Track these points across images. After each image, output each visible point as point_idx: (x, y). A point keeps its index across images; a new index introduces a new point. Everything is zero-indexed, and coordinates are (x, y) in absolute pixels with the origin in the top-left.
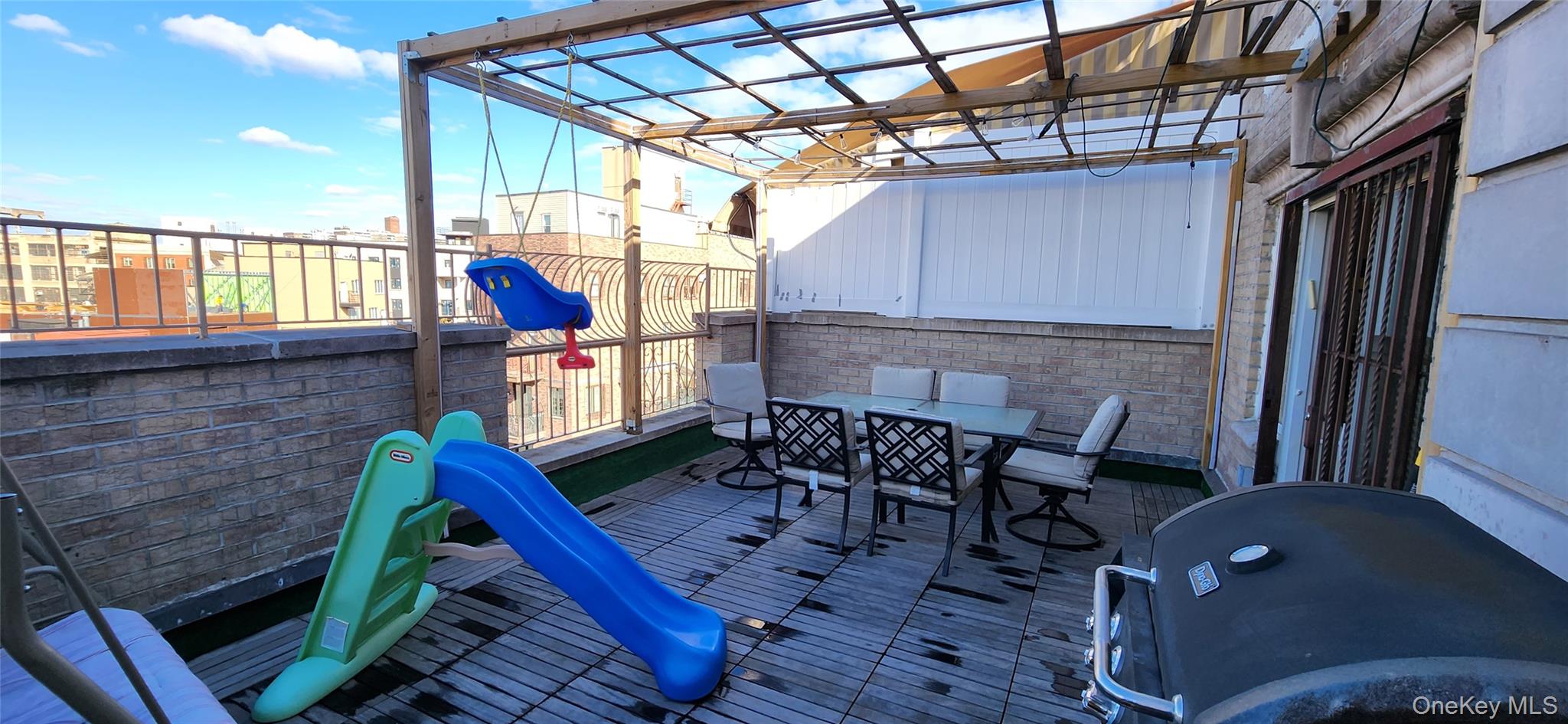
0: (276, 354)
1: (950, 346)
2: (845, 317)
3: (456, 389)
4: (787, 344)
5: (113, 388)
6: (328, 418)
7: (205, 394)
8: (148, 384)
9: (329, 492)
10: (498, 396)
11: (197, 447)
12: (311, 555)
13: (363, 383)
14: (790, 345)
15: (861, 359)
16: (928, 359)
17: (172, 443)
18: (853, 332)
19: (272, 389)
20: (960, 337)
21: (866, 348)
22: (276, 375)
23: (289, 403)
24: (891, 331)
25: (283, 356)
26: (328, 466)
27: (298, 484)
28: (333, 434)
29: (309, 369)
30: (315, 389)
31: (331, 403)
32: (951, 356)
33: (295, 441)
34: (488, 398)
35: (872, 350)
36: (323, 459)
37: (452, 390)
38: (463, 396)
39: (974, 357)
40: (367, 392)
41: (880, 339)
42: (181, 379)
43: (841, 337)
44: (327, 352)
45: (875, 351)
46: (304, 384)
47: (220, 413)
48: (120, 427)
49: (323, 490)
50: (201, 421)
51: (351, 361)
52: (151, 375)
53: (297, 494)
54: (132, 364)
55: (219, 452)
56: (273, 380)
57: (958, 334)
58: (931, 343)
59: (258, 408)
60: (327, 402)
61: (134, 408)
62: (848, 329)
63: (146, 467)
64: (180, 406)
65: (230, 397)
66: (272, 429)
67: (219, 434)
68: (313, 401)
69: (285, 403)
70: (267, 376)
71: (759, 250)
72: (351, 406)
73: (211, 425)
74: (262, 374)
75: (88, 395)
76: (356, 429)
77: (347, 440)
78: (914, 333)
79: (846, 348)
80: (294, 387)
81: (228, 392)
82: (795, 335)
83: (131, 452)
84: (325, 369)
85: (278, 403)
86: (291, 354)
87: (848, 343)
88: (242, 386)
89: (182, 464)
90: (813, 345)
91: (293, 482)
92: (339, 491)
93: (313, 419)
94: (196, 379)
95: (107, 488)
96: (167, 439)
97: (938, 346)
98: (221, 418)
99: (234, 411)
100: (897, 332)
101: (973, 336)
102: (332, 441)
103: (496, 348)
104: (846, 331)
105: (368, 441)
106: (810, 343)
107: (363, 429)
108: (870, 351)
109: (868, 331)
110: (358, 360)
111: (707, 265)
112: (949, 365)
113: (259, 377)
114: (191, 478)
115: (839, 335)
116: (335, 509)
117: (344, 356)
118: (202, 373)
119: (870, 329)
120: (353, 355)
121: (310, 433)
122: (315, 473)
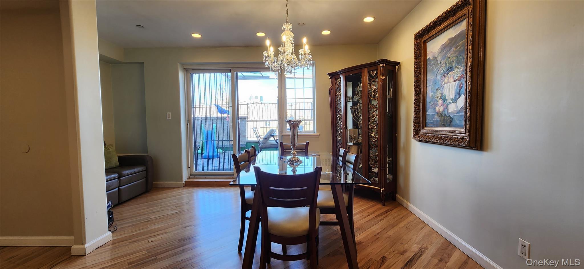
10: (245, 128)
103: (244, 120)
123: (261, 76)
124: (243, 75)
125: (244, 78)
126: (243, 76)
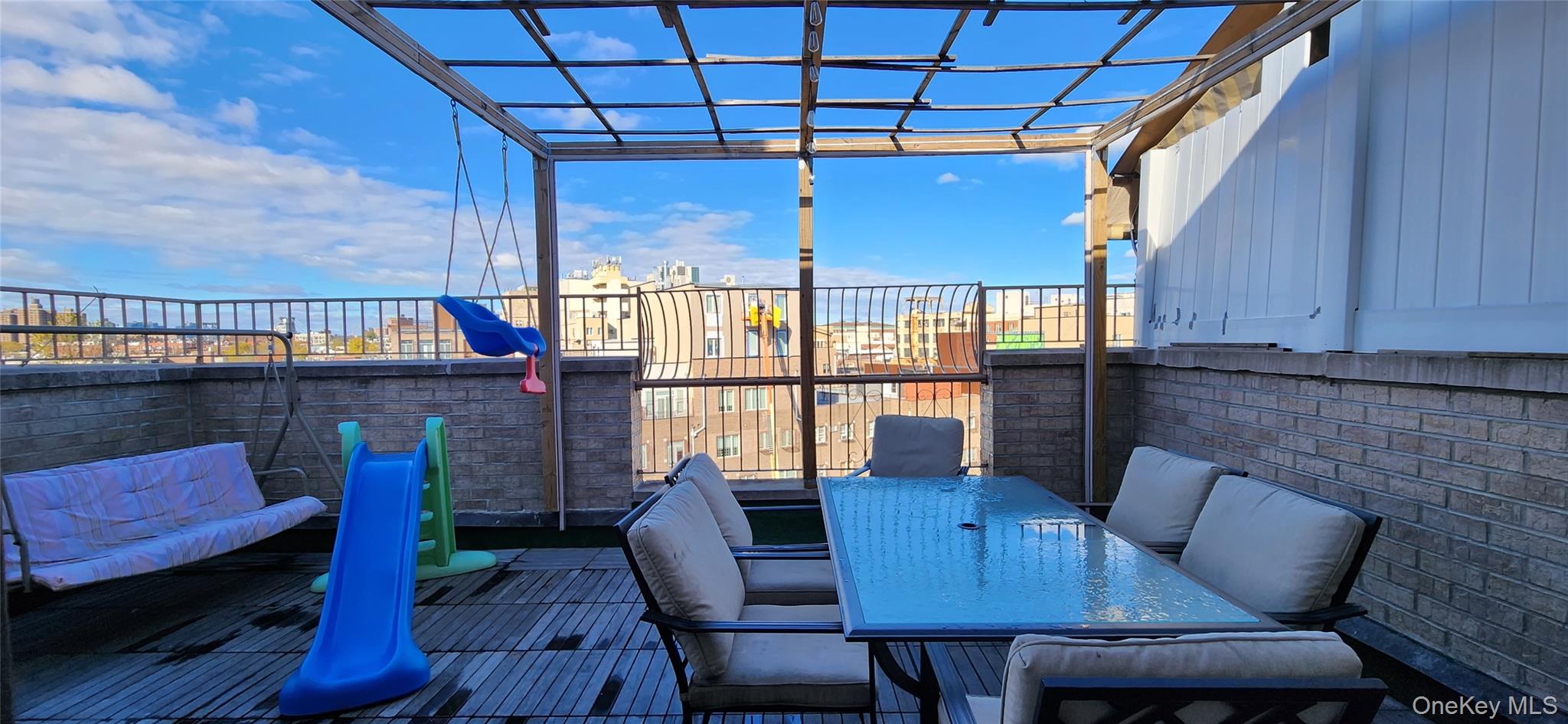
0: (449, 371)
1: (1413, 424)
2: (1217, 354)
3: (580, 409)
4: (1153, 401)
5: (376, 385)
6: (483, 418)
7: (415, 393)
8: (390, 384)
9: (482, 470)
10: (621, 420)
11: (410, 424)
12: (469, 511)
13: (506, 396)
14: (1155, 403)
15: (1247, 436)
16: (1365, 452)
17: (399, 419)
18: (1233, 383)
19: (449, 394)
20: (1438, 401)
21: (1252, 416)
22: (452, 385)
23: (459, 404)
24: (1293, 382)
25: (453, 373)
26: (482, 451)
27: (463, 460)
28: (485, 430)
29: (471, 383)
30: (474, 397)
31: (485, 407)
32: (1419, 449)
33: (461, 430)
34: (610, 420)
35: (1263, 421)
36: (479, 446)
37: (577, 410)
38: (587, 416)
39: (1481, 460)
40: (509, 403)
41: (1273, 398)
42: (403, 382)
43: (1218, 392)
44: (479, 372)
45: (1268, 420)
46: (468, 392)
47: (422, 405)
48: (378, 407)
49: (478, 468)
50: (412, 409)
51: (498, 379)
52: (391, 380)
53: (461, 466)
54: (380, 372)
55: (420, 429)
56: (450, 389)
57: (1436, 394)
58: (1373, 411)
59: (442, 405)
60: (482, 406)
61: (384, 397)
62: (1226, 376)
63: (387, 431)
64: (403, 399)
65: (427, 396)
66: (449, 420)
67: (421, 419)
68: (473, 405)
69: (457, 404)
70: (446, 385)
71: (1090, 252)
72: (498, 411)
73: (417, 412)
74: (444, 384)
75: (366, 388)
76: (501, 428)
77: (494, 435)
78: (1336, 387)
79: (1223, 413)
80: (462, 394)
81: (426, 393)
82: (1160, 387)
83: (382, 421)
84: (481, 384)
85: (453, 404)
86: (457, 372)
87: (1227, 404)
88: (434, 390)
89: (403, 432)
90: (1183, 404)
91: (459, 458)
92: (489, 472)
93: (472, 417)
94: (411, 384)
95: (372, 439)
96: (397, 417)
97: (1385, 420)
98: (421, 409)
99: (428, 406)
100: (1304, 385)
101: (1479, 401)
102: (484, 434)
103: (620, 377)
104: (1221, 380)
105: (509, 439)
106: (1179, 401)
107: (506, 430)
108: (1259, 419)
109: (1256, 382)
110: (503, 379)
111: (979, 284)
112: (1414, 471)
113: (442, 385)
114: (407, 442)
115: (1214, 388)
116: (485, 484)
117: (494, 376)
118: (414, 380)
119: (1258, 378)
120: (500, 375)
121: (471, 427)
122: (473, 454)
123: (713, 143)
124: (610, 130)
125: (621, 152)
126: (610, 138)
